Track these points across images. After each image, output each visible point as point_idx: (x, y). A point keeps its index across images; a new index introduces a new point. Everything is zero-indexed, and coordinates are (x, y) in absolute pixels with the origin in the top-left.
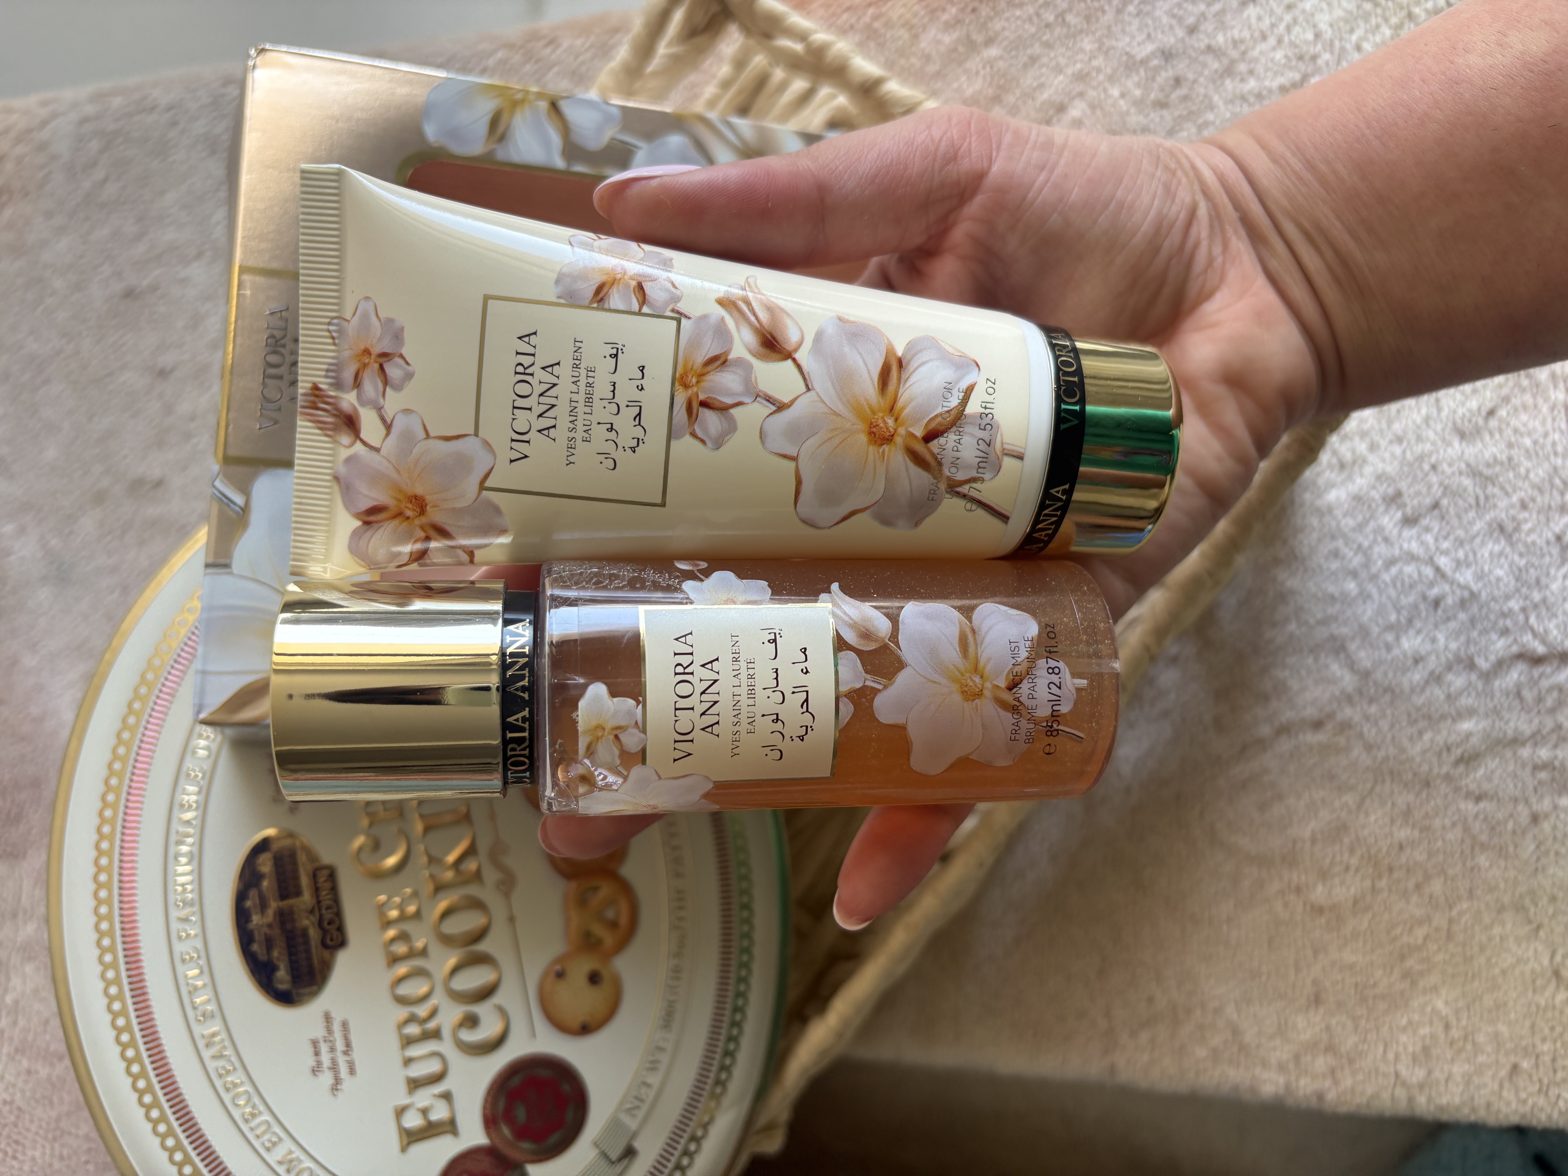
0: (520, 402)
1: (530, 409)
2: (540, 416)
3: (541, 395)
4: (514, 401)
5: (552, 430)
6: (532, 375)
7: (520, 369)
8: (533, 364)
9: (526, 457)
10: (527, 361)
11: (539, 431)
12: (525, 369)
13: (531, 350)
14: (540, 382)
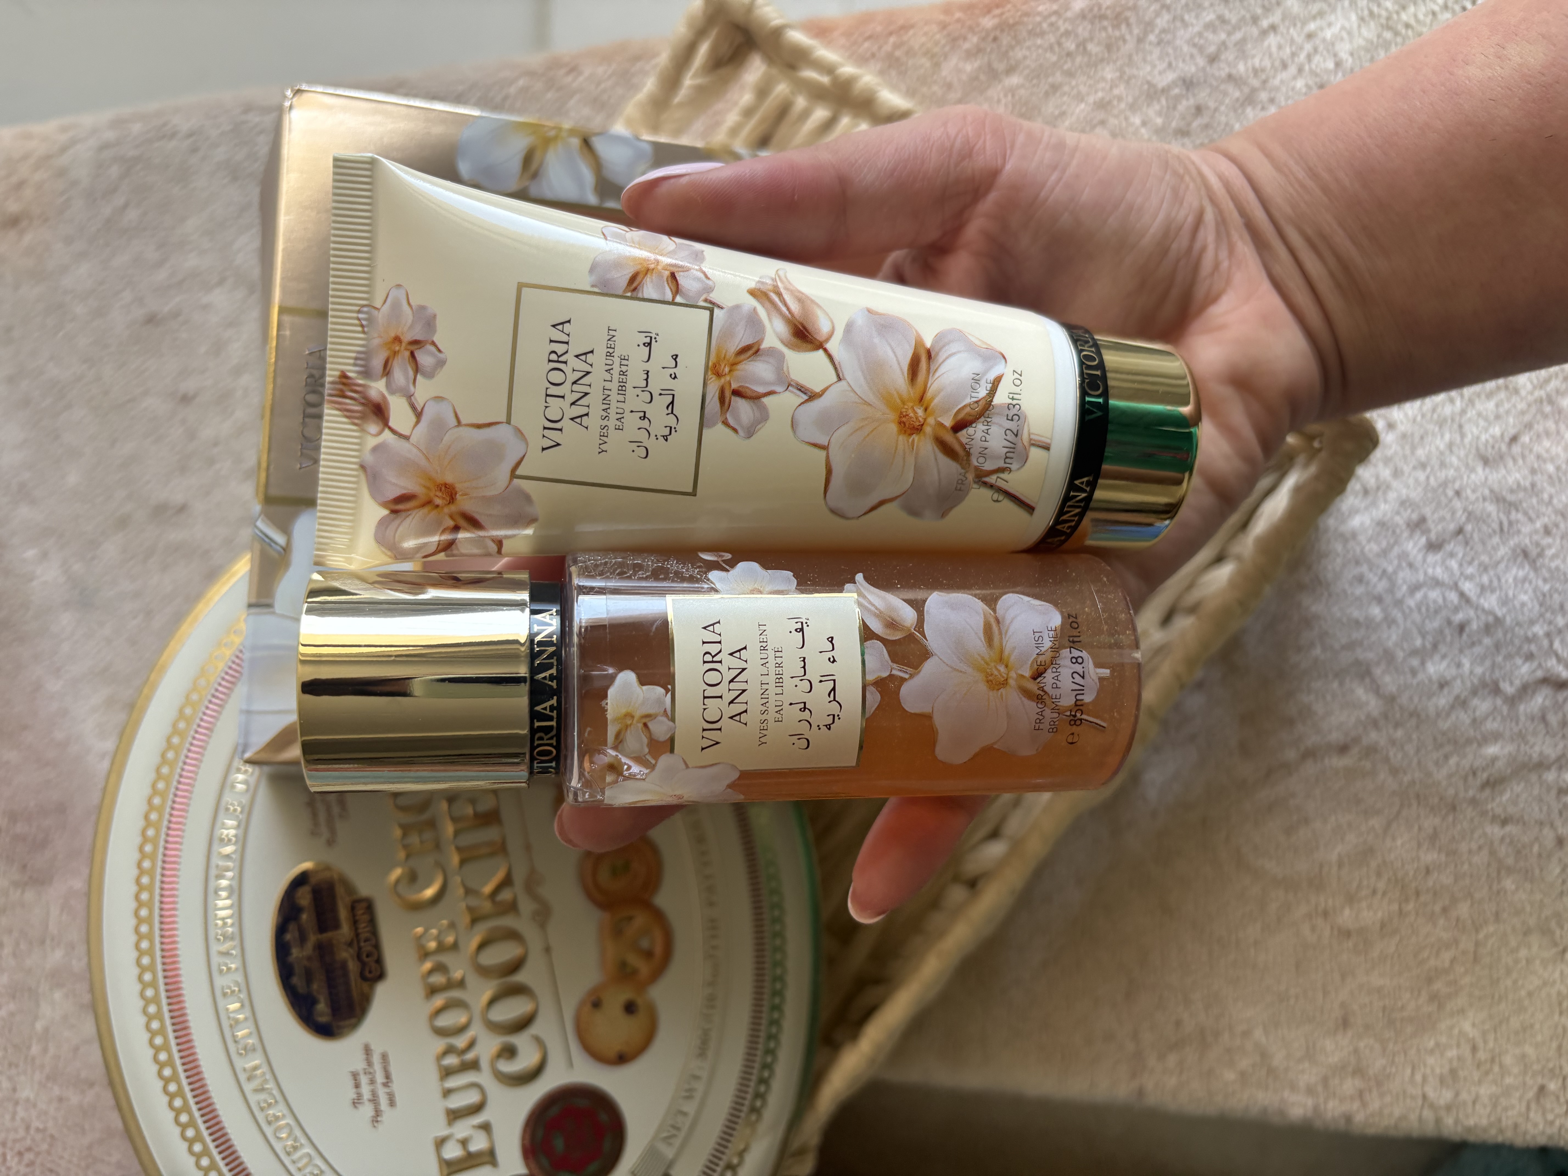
0: (553, 390)
1: (563, 397)
2: (573, 404)
3: (574, 383)
4: (547, 388)
5: (585, 418)
6: (565, 363)
7: (554, 357)
8: (567, 352)
9: (558, 445)
10: (560, 349)
11: (572, 419)
12: (559, 357)
13: (564, 338)
14: (574, 370)
